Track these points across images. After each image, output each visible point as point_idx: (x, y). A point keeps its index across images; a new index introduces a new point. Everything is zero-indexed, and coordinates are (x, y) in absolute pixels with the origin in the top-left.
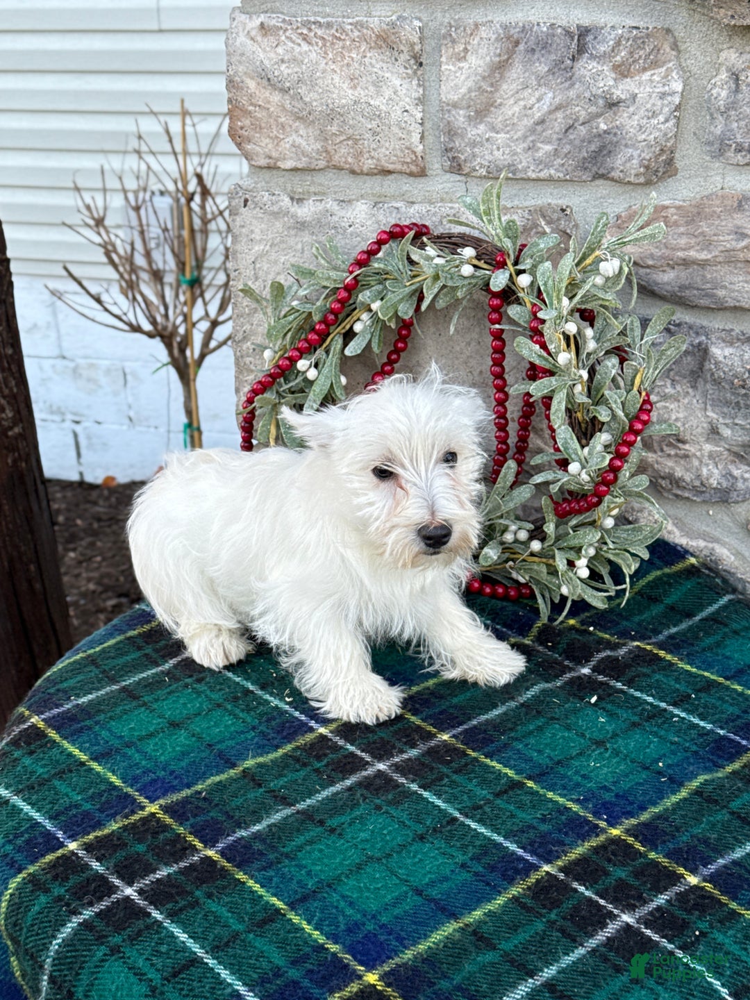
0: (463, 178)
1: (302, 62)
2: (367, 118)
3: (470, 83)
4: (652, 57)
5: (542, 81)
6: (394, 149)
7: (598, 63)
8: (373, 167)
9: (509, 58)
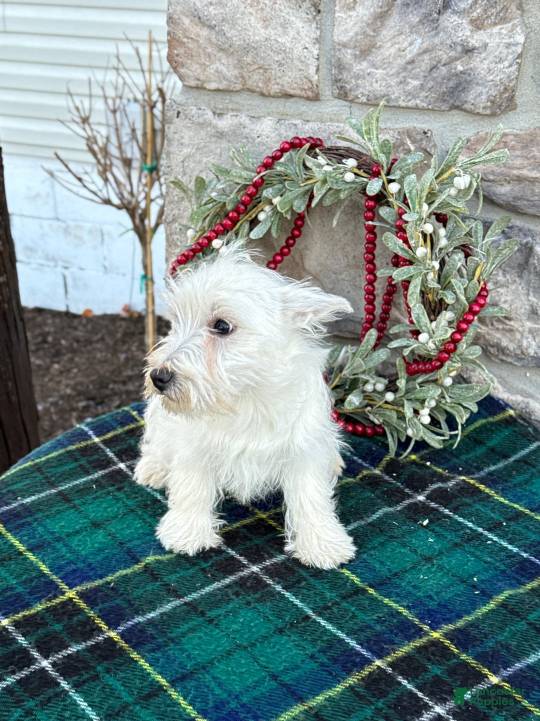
0: (348, 104)
1: (226, 5)
2: (275, 52)
3: (356, 29)
4: (501, 14)
5: (414, 29)
6: (295, 78)
7: (459, 17)
8: (278, 91)
9: (389, 10)
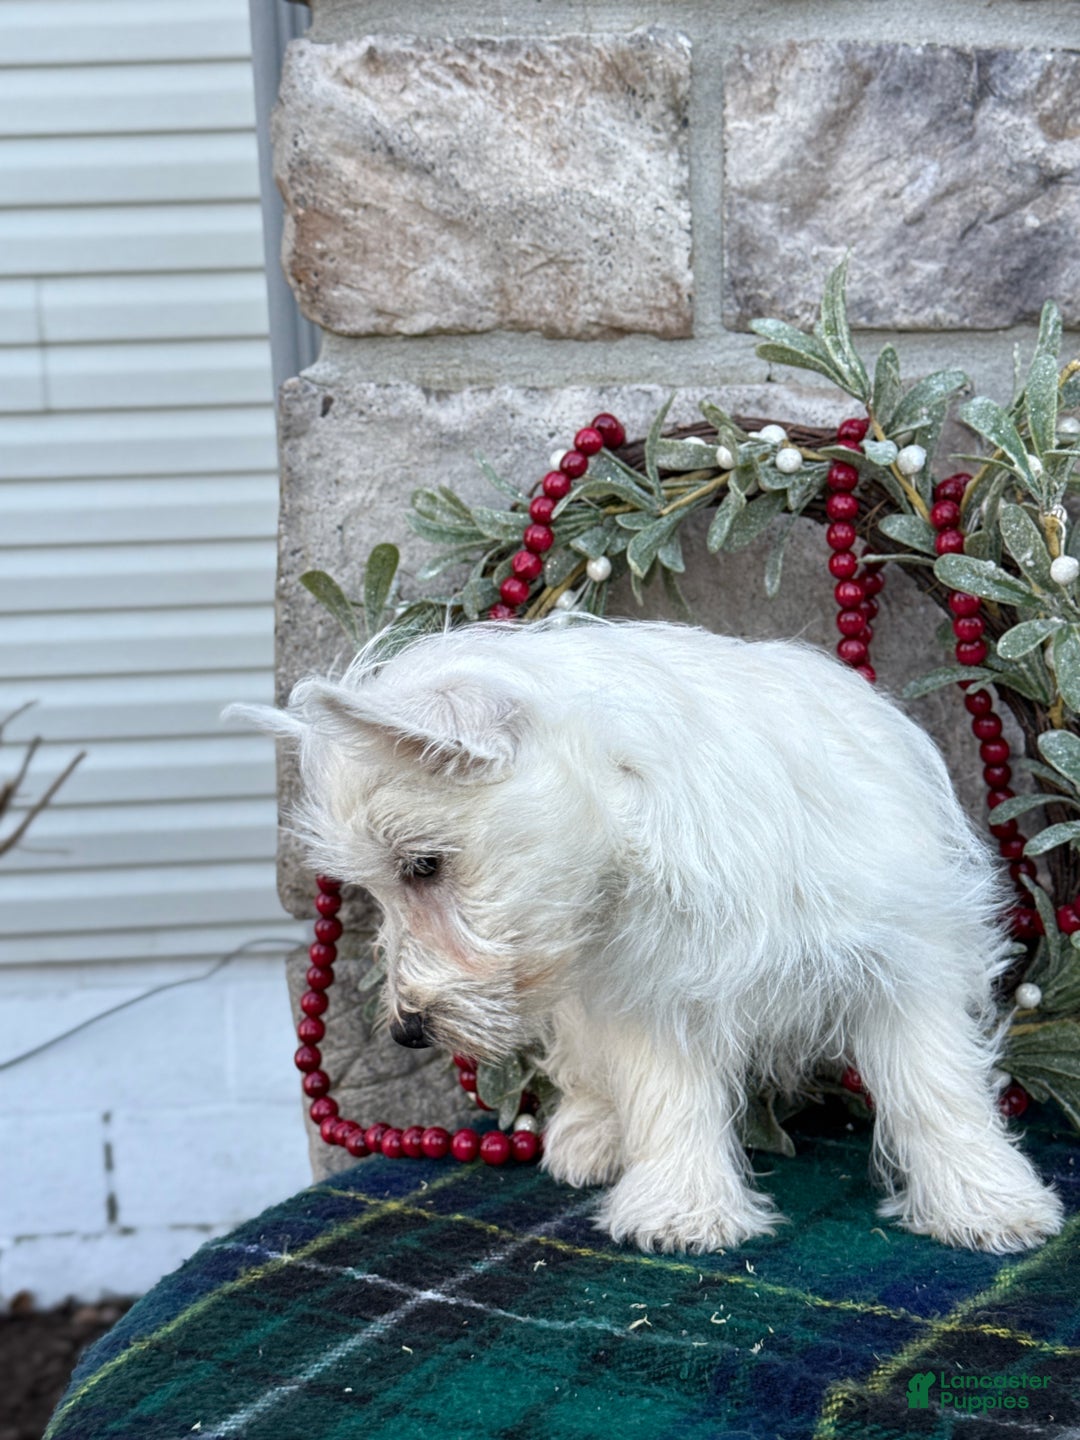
1: (456, 118)
2: (591, 216)
3: (784, 152)
5: (917, 144)
6: (638, 282)
7: (1013, 112)
8: (593, 319)
9: (852, 107)
